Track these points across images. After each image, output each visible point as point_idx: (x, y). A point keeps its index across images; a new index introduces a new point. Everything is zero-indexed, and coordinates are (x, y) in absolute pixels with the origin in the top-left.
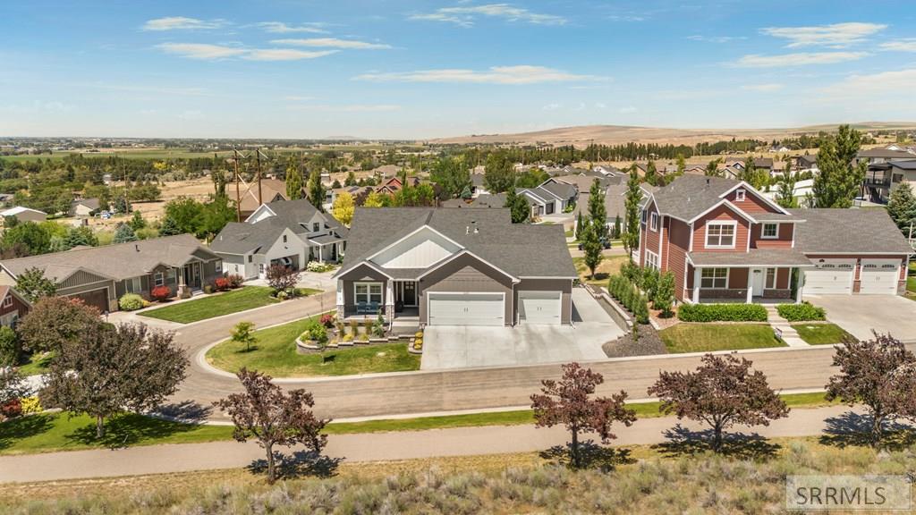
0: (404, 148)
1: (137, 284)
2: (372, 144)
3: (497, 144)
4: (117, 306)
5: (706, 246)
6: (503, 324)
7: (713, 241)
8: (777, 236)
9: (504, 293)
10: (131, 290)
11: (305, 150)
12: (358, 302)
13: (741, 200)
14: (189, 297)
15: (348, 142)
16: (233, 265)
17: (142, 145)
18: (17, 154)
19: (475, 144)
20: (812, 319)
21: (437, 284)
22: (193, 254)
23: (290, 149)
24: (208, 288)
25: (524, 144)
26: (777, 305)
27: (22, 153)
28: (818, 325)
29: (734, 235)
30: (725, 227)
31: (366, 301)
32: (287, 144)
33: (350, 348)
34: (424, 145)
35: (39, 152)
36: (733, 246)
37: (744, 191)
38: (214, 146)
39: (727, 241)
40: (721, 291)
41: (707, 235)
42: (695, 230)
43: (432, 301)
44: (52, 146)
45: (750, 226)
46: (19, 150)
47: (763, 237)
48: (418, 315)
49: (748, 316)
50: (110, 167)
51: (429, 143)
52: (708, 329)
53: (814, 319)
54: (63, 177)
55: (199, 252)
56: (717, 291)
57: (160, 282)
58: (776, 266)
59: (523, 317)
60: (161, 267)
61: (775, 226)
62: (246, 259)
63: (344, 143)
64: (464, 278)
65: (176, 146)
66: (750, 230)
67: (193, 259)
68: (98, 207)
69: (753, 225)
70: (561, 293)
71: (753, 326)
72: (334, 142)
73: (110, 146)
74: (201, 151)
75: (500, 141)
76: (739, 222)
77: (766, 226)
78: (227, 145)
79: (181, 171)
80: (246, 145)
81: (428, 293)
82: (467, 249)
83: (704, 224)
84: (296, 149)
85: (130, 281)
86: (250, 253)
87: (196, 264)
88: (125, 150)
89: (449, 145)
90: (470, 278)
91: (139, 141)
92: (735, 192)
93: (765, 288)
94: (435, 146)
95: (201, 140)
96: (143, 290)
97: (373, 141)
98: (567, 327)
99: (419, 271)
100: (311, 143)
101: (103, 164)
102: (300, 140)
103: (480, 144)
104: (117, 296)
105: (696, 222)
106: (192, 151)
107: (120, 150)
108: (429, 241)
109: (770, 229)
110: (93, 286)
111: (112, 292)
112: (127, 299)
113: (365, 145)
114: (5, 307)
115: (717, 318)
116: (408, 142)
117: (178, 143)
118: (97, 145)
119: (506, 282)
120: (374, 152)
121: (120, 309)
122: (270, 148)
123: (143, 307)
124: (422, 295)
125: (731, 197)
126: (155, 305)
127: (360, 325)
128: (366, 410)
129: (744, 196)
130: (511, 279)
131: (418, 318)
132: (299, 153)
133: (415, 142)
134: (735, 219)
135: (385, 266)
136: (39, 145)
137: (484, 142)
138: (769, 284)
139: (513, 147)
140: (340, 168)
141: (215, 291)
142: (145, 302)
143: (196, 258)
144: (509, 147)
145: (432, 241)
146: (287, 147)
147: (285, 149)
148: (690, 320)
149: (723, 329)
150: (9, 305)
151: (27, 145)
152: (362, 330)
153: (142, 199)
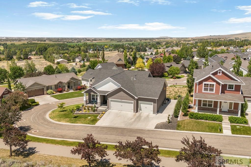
0: (184, 40)
1: (53, 87)
2: (173, 39)
3: (219, 39)
4: (46, 93)
5: (203, 91)
6: (133, 111)
7: (206, 89)
8: (234, 89)
9: (133, 102)
10: (51, 89)
11: (151, 41)
12: (92, 99)
13: (220, 75)
14: (68, 92)
15: (166, 38)
16: (86, 82)
17: (105, 40)
18: (72, 43)
19: (211, 39)
20: (241, 123)
21: (112, 97)
22: (70, 79)
23: (146, 41)
24: (74, 89)
25: (229, 39)
26: (229, 116)
27: (73, 42)
28: (242, 126)
29: (214, 88)
30: (210, 85)
31: (95, 100)
32: (146, 39)
33: (84, 114)
34: (192, 39)
35: (78, 42)
36: (214, 92)
37: (221, 71)
38: (124, 40)
39: (212, 90)
40: (210, 108)
41: (203, 87)
42: (198, 85)
43: (111, 102)
44: (81, 40)
45: (221, 85)
46: (73, 41)
47: (228, 89)
48: (107, 106)
49: (214, 119)
50: (92, 47)
51: (194, 38)
52: (196, 122)
53: (242, 123)
54: (78, 50)
55: (72, 78)
56: (208, 108)
57: (60, 87)
58: (233, 102)
59: (141, 110)
60: (60, 82)
61: (233, 85)
62: (90, 81)
63: (164, 39)
64: (121, 95)
65: (114, 40)
66: (221, 87)
67: (70, 81)
68: (81, 59)
69: (222, 84)
70: (153, 103)
71: (214, 124)
72: (161, 38)
73: (96, 40)
74: (120, 42)
75: (220, 38)
76: (216, 83)
77: (229, 85)
78: (128, 40)
79: (111, 48)
80: (134, 40)
81: (110, 99)
82: (121, 86)
83: (202, 83)
84: (149, 41)
85: (51, 86)
86: (91, 79)
87: (72, 82)
88: (100, 41)
89: (201, 39)
90: (123, 96)
91: (104, 39)
92: (217, 72)
93: (228, 109)
94: (195, 39)
95: (121, 38)
96: (55, 89)
97: (174, 38)
98: (154, 115)
99: (108, 92)
100: (153, 39)
101: (91, 46)
102: (150, 38)
103: (212, 39)
104: (47, 90)
105: (199, 82)
106: (118, 42)
107: (99, 41)
108: (111, 82)
109: (231, 87)
110: (40, 87)
111: (45, 89)
112: (49, 91)
113: (171, 39)
114: (5, 93)
115: (202, 118)
116: (186, 38)
117: (114, 39)
118: (93, 40)
119: (133, 98)
120: (173, 42)
121: (47, 94)
122: (141, 41)
123: (53, 94)
124: (108, 100)
125: (215, 74)
126: (57, 93)
127: (90, 107)
128: (66, 136)
129: (221, 73)
130: (135, 97)
131: (107, 107)
132: (149, 42)
133: (189, 38)
134: (215, 82)
135: (98, 89)
136: (78, 40)
137: (214, 38)
138: (230, 107)
139: (225, 40)
140: (158, 48)
141: (77, 90)
142: (54, 92)
143: (71, 80)
144: (223, 40)
145: (112, 82)
146: (146, 40)
147: (145, 41)
148: (192, 118)
149: (202, 123)
150: (6, 93)
151: (75, 40)
152: (90, 108)
153: (95, 57)
